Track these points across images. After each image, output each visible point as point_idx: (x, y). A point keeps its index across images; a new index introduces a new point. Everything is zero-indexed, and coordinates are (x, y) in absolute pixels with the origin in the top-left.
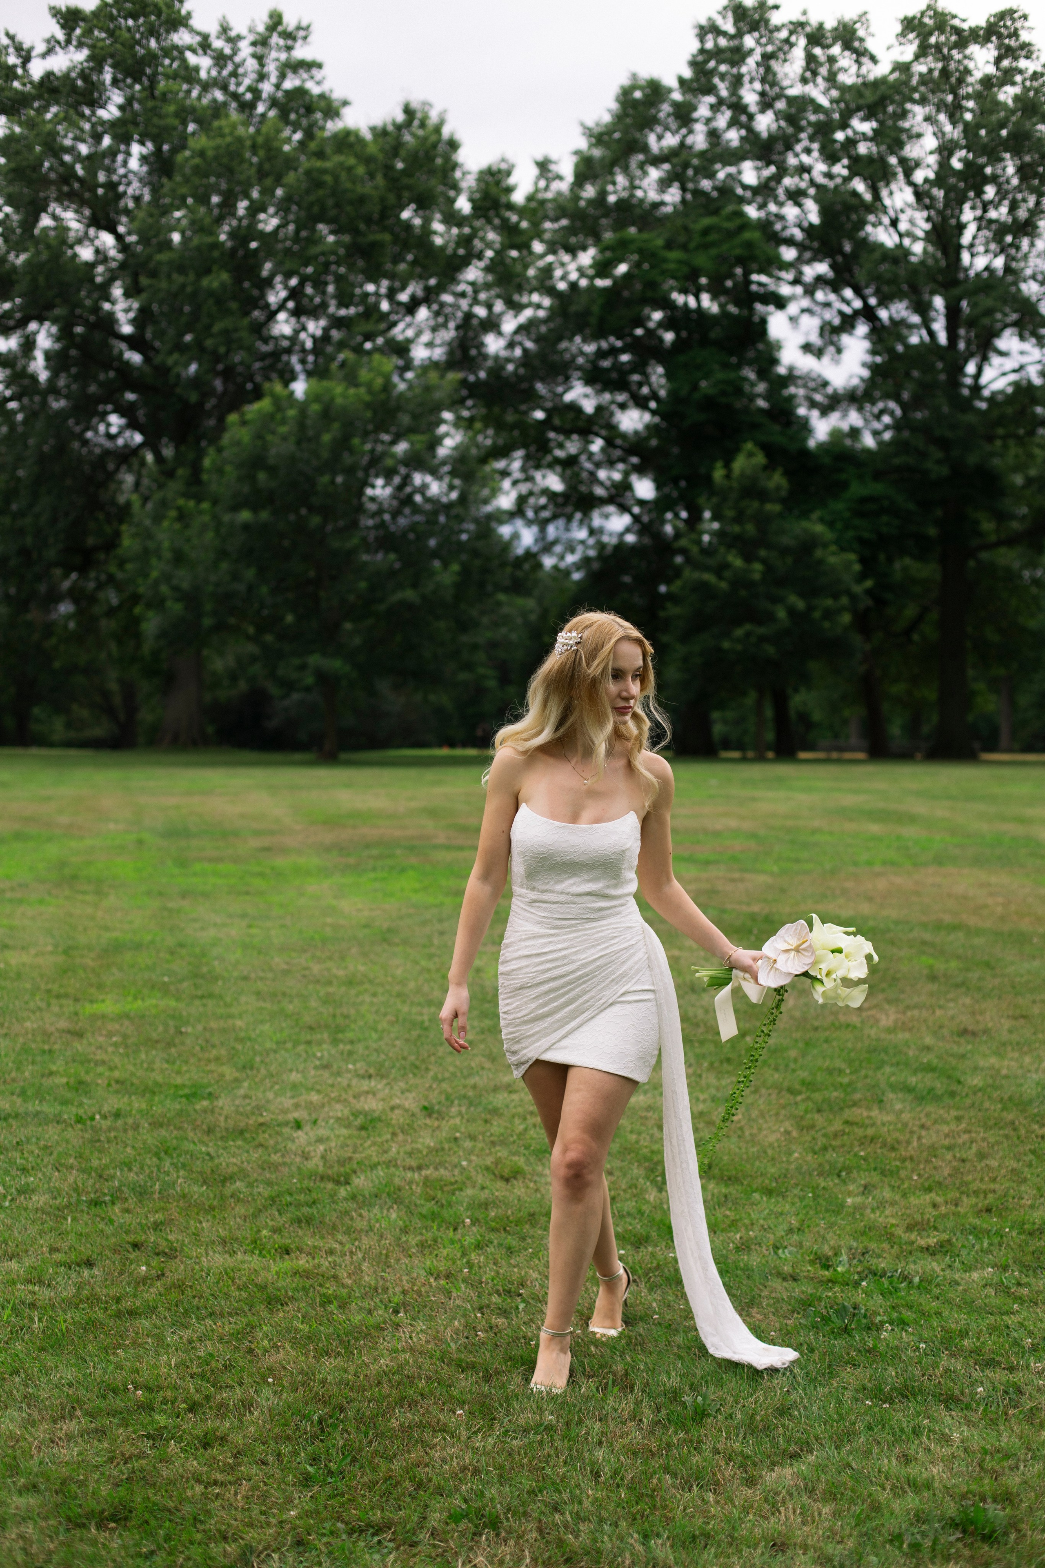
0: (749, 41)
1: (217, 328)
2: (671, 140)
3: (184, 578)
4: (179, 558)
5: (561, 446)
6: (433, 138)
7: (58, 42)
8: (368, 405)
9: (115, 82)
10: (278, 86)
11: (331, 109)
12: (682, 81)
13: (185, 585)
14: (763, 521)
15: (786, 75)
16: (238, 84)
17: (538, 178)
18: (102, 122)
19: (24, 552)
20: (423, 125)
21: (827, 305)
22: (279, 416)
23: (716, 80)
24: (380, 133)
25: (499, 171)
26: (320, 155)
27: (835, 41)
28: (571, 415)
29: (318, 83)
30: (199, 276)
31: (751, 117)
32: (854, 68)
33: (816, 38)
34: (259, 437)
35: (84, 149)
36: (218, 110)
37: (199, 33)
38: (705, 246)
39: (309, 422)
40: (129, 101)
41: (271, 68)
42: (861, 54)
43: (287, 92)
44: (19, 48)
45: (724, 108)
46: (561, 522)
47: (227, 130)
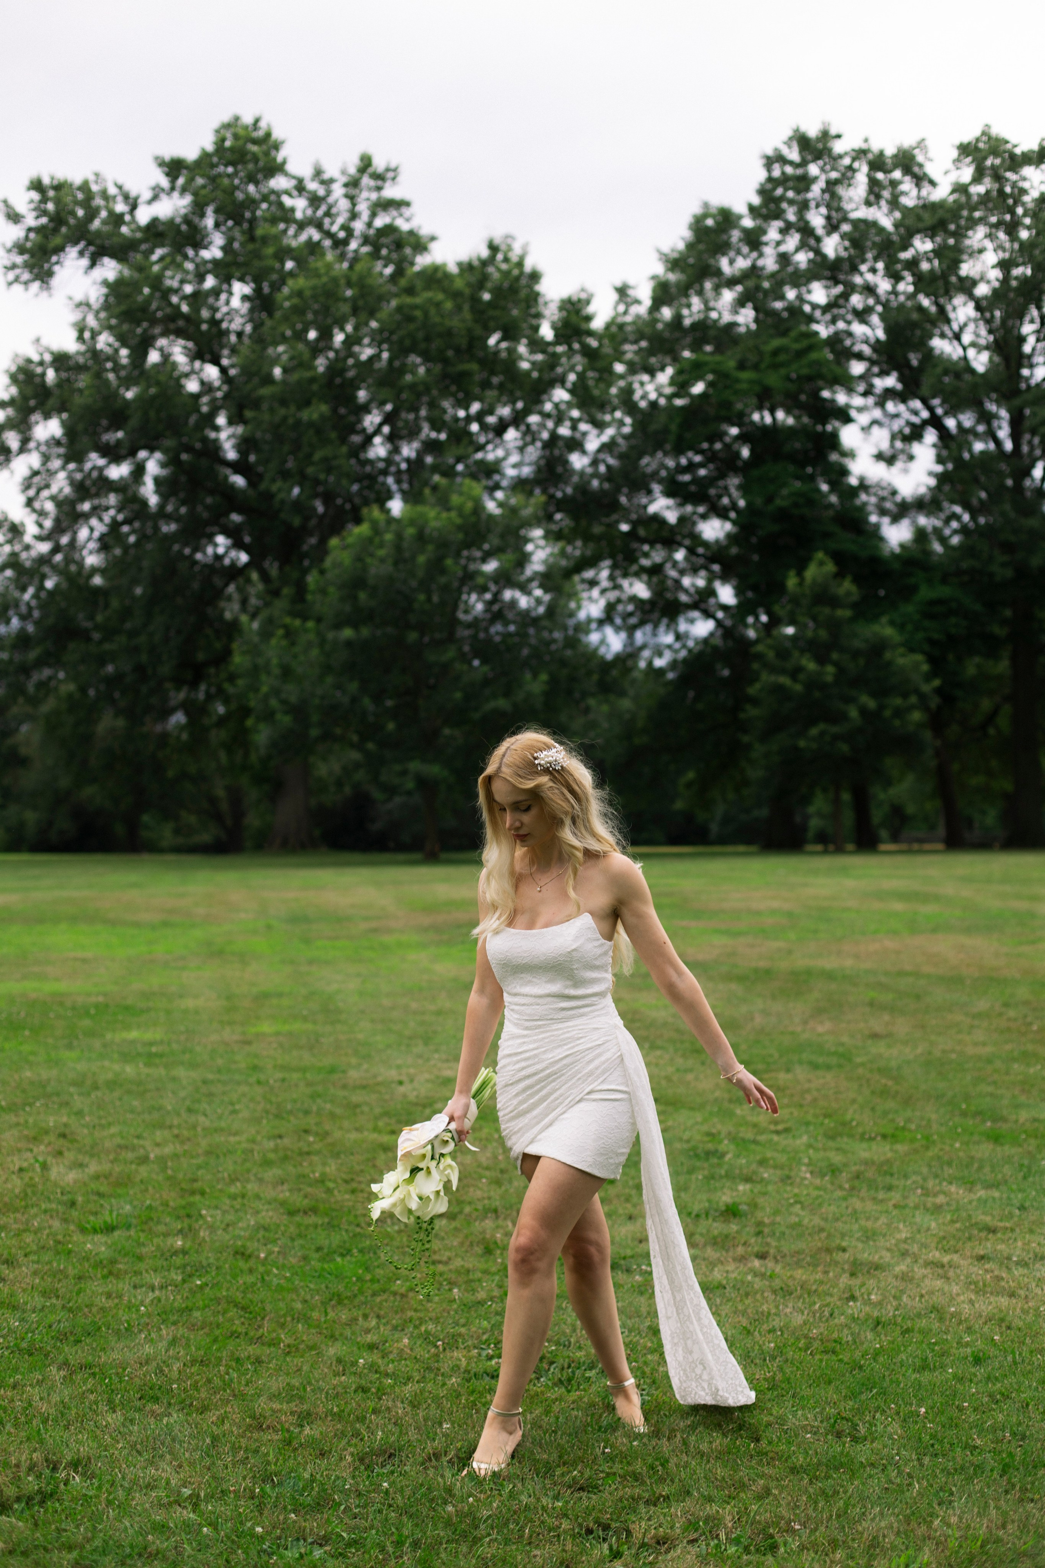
0: (813, 169)
1: (318, 456)
2: (742, 263)
3: (292, 693)
4: (287, 673)
5: (646, 555)
6: (516, 272)
7: (163, 190)
8: (460, 528)
9: (217, 225)
10: (369, 225)
11: (420, 245)
12: (752, 209)
13: (293, 699)
14: (834, 627)
15: (851, 200)
16: (332, 224)
17: (617, 303)
18: (205, 262)
19: (140, 669)
20: (506, 260)
21: (897, 416)
22: (377, 540)
23: (784, 205)
24: (467, 268)
25: (579, 301)
26: (410, 291)
27: (895, 167)
28: (655, 526)
29: (408, 220)
30: (299, 408)
31: (818, 240)
32: (914, 192)
33: (878, 163)
34: (359, 559)
35: (188, 289)
36: (313, 247)
37: (294, 177)
38: (775, 366)
39: (405, 545)
40: (230, 241)
41: (363, 208)
42: (920, 179)
43: (379, 231)
44: (126, 197)
45: (793, 231)
46: (648, 628)
47: (322, 271)
